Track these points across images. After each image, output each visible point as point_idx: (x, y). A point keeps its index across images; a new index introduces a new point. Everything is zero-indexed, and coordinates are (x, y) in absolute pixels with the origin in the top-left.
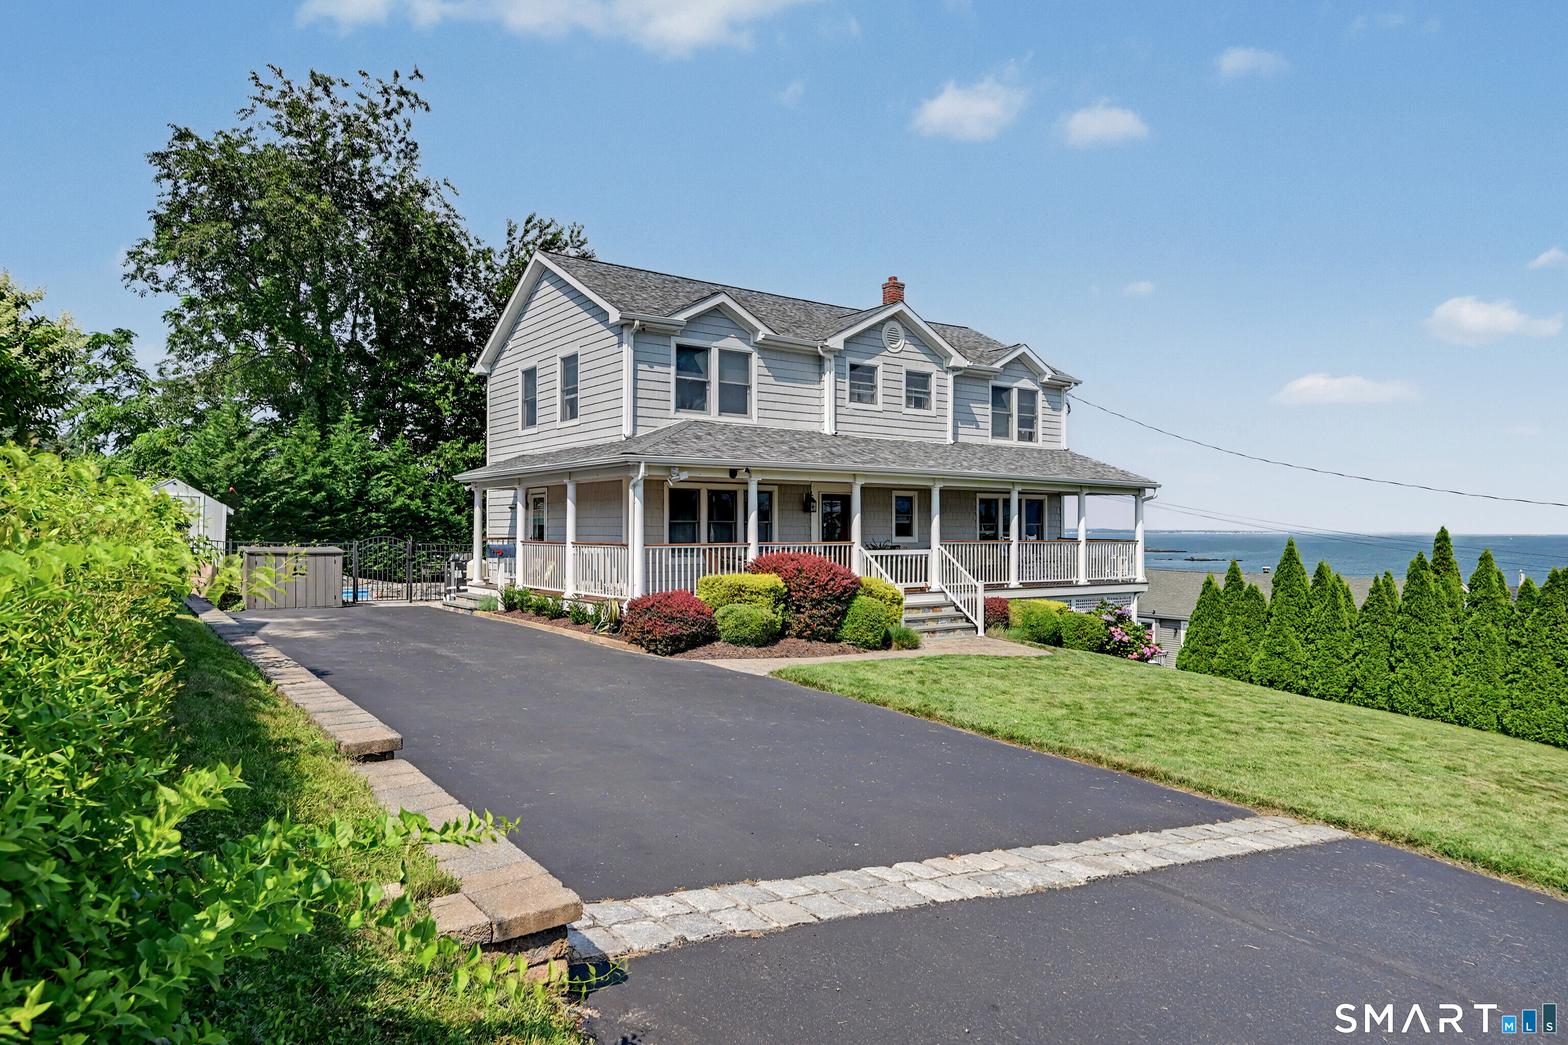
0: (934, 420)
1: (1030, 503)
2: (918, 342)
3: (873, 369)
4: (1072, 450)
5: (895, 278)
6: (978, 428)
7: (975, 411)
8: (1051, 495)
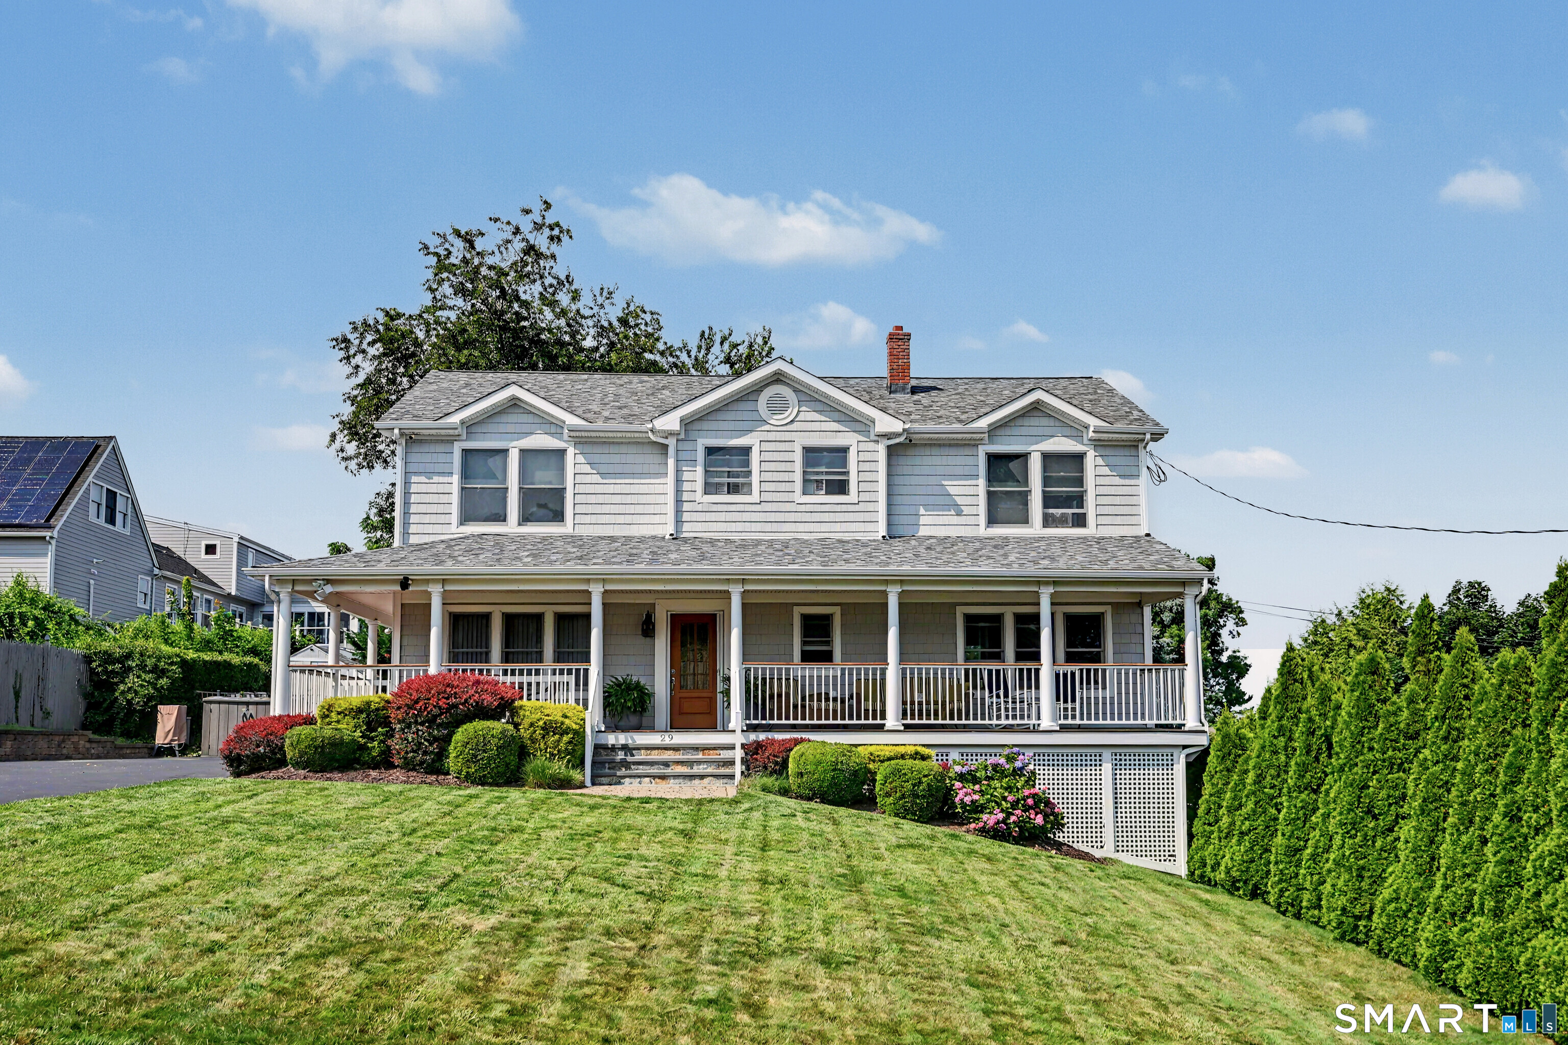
0: (856, 508)
1: (1070, 619)
2: (820, 407)
3: (746, 451)
4: (1157, 536)
5: (901, 328)
6: (959, 514)
7: (952, 490)
8: (1118, 607)
